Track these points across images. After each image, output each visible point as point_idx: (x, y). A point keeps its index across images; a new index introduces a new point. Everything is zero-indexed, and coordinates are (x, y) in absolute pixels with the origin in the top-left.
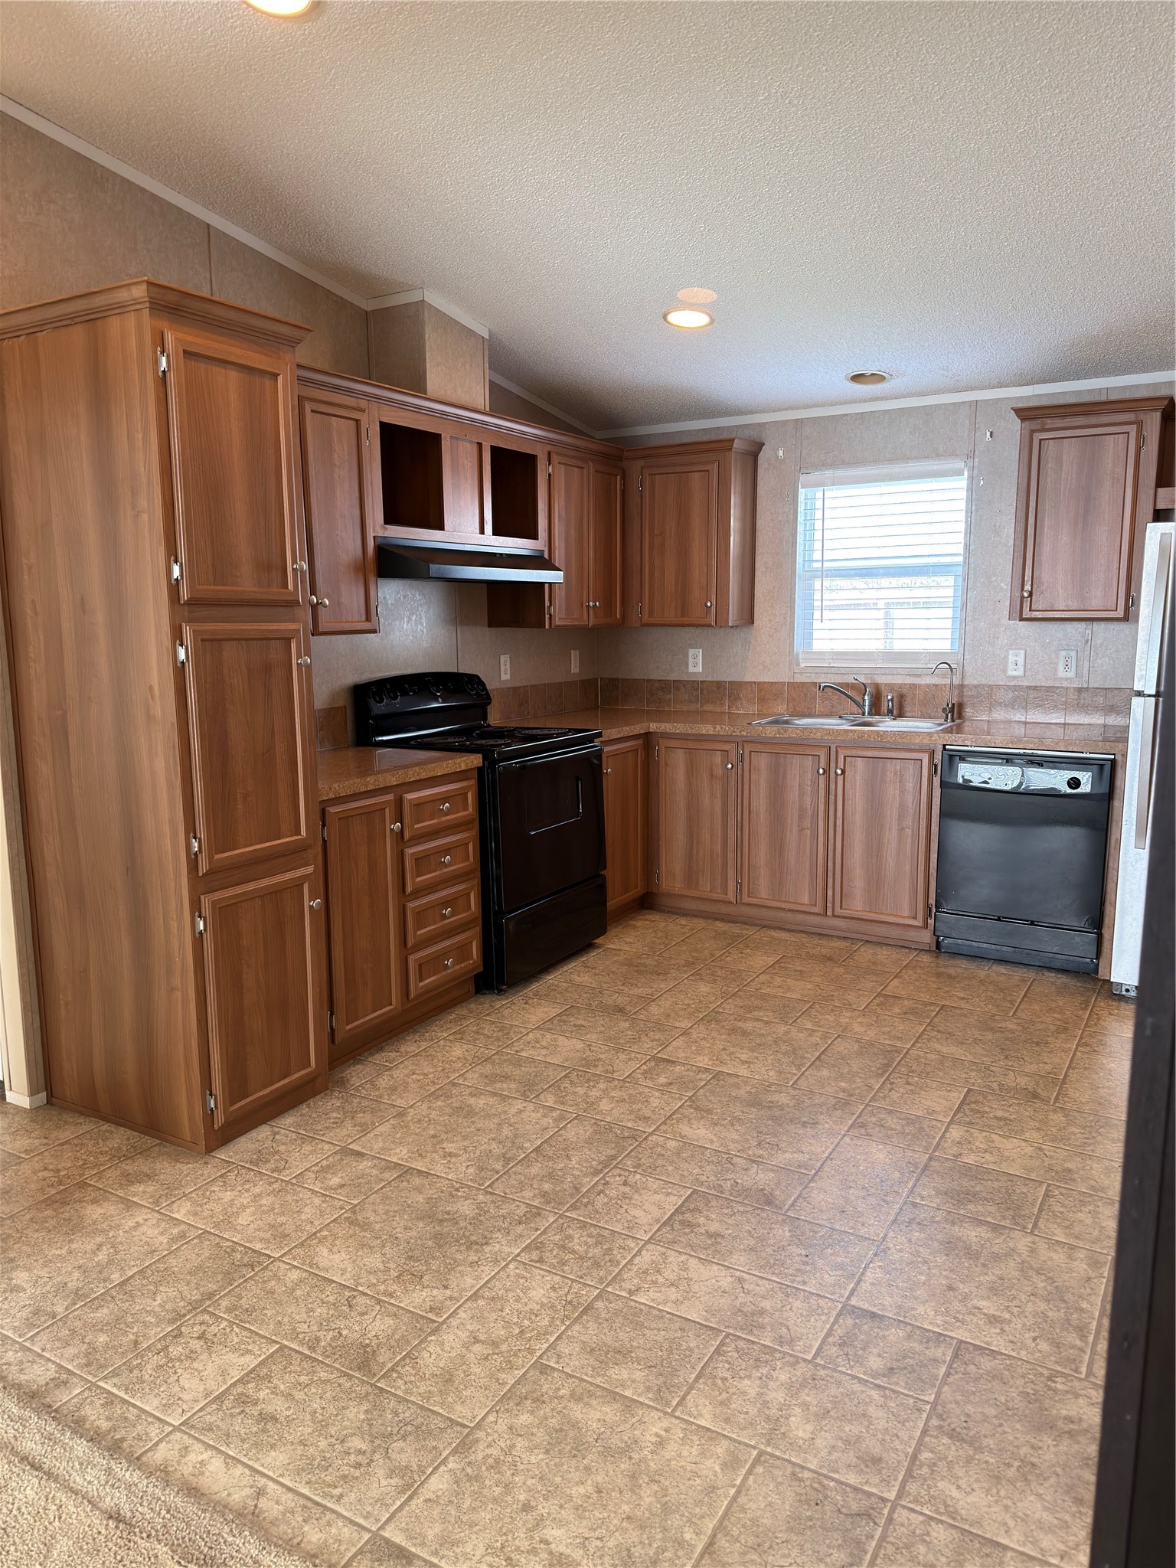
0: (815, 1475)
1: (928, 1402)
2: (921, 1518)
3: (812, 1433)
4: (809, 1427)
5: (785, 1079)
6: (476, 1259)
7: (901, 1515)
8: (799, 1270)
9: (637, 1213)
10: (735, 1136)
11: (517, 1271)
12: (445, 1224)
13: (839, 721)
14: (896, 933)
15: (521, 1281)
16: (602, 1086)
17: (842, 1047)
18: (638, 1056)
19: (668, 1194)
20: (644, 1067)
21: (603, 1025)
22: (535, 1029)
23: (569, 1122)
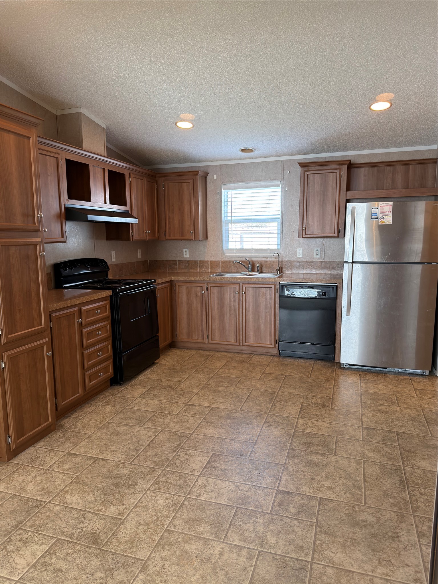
0: (281, 557)
1: (315, 522)
2: (322, 566)
3: (277, 541)
4: (275, 539)
5: (237, 407)
6: (133, 491)
7: (315, 566)
8: (258, 479)
9: (193, 465)
10: (223, 431)
11: (151, 494)
12: (117, 479)
13: (241, 275)
14: (265, 350)
15: (153, 498)
16: (169, 417)
17: (254, 393)
18: (181, 404)
19: (203, 456)
20: (184, 408)
21: (164, 394)
22: (138, 398)
23: (159, 433)
